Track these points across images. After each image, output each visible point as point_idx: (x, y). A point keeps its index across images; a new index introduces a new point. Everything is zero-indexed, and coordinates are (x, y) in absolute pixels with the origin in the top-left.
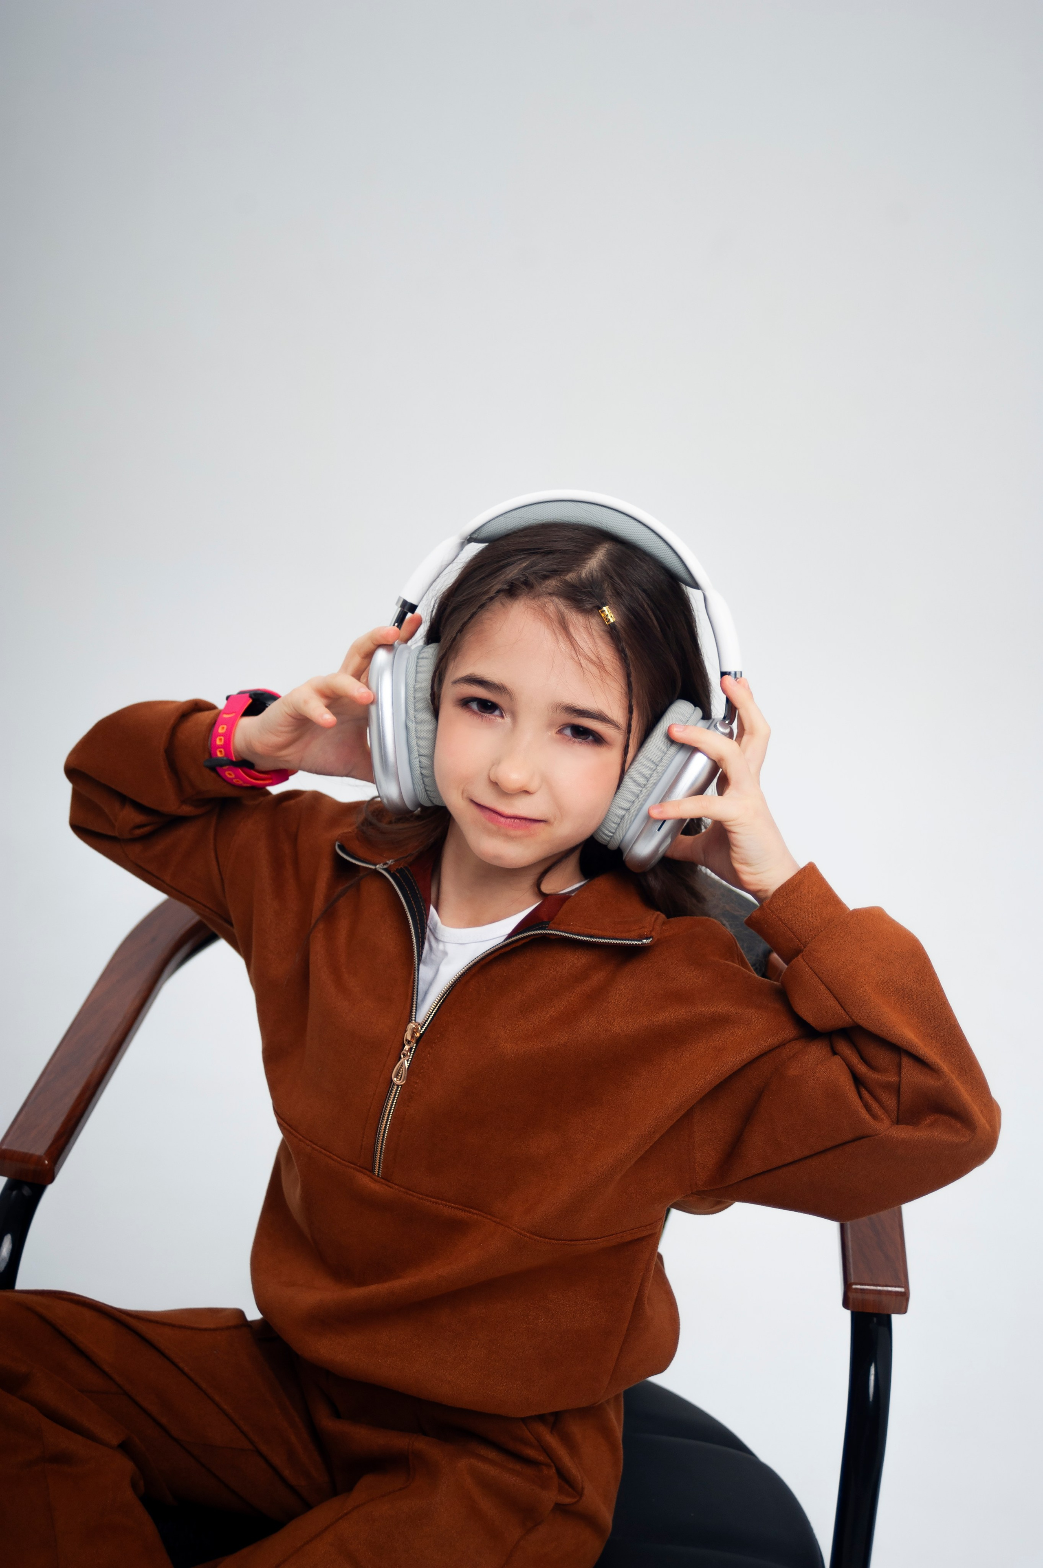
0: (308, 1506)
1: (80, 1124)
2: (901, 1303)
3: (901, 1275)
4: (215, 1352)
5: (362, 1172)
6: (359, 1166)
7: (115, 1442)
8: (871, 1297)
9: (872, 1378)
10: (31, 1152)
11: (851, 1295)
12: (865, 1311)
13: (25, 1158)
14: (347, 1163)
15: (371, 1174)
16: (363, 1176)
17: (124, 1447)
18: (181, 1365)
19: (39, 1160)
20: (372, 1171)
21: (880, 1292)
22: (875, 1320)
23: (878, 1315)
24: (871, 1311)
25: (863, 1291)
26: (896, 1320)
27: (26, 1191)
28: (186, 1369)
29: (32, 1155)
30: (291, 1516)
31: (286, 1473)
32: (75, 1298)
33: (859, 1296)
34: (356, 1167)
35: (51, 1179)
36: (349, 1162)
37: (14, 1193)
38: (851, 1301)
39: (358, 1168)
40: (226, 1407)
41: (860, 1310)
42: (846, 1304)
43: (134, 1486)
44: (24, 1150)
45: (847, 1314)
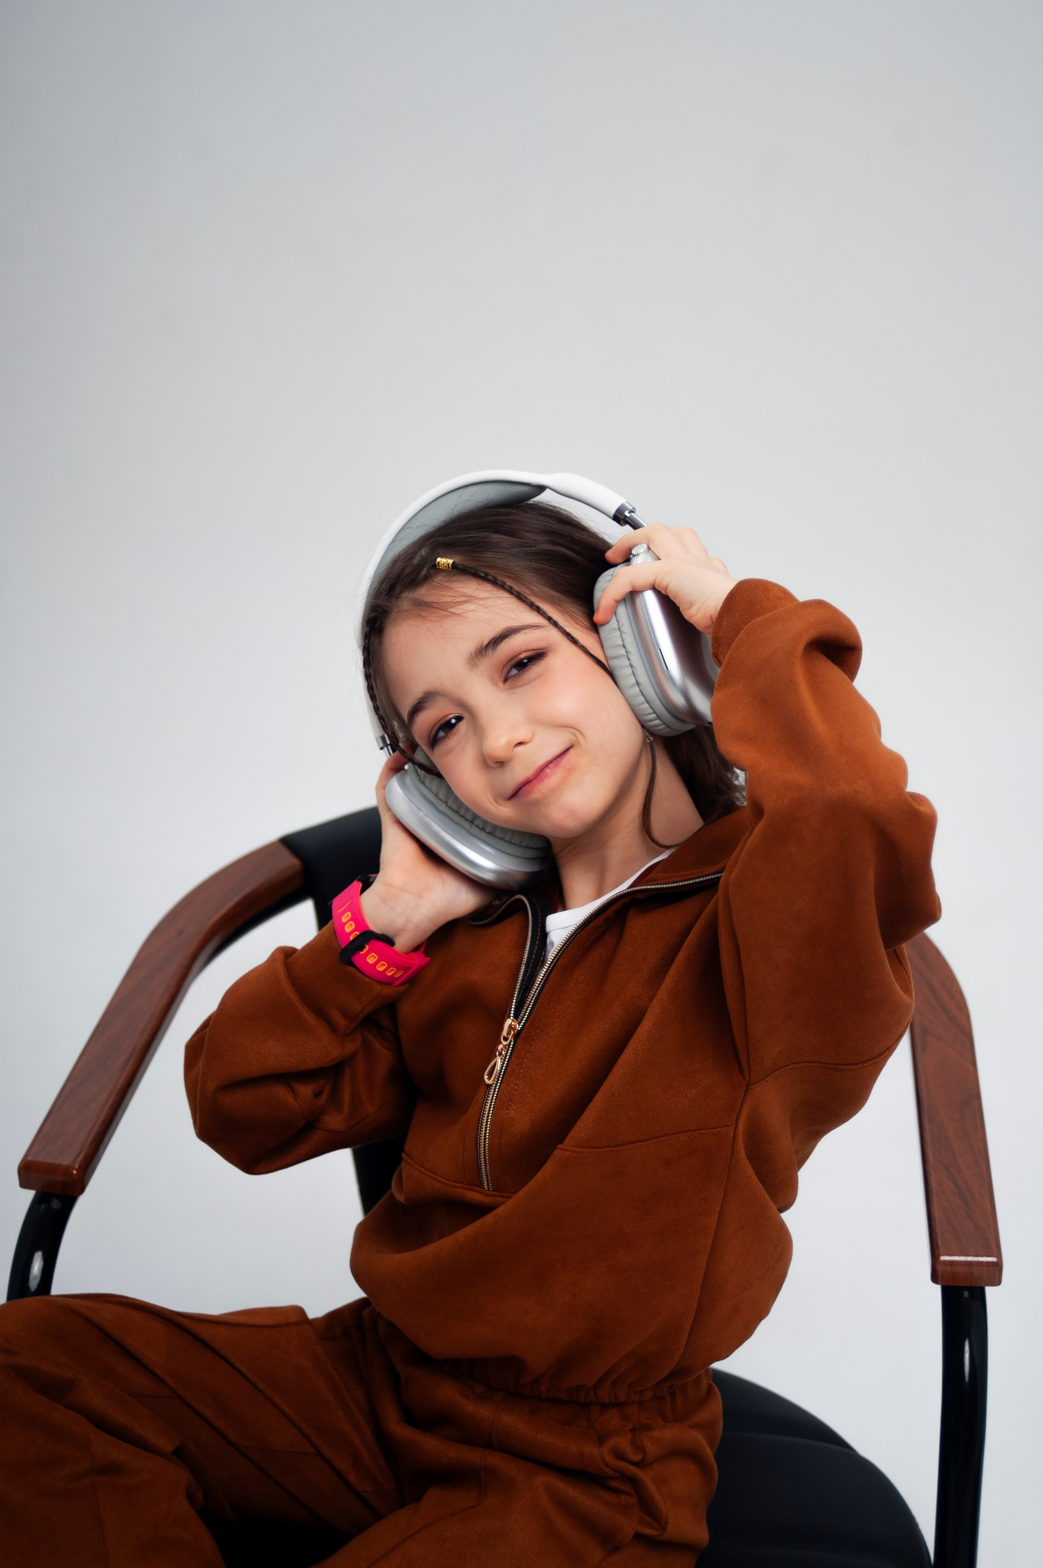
0: (379, 1517)
1: (111, 1130)
2: (995, 1273)
3: (993, 1245)
4: (274, 1352)
5: (470, 1190)
6: (465, 1184)
7: (169, 1448)
8: (961, 1270)
9: (967, 1356)
10: (58, 1162)
11: (939, 1268)
12: (956, 1285)
13: (52, 1169)
14: (453, 1184)
15: (481, 1190)
16: (472, 1193)
17: (180, 1454)
18: (238, 1365)
19: (67, 1170)
20: (481, 1185)
21: (970, 1263)
22: (966, 1294)
23: (970, 1289)
24: (962, 1284)
25: (952, 1263)
26: (990, 1292)
27: (56, 1204)
28: (243, 1369)
29: (59, 1165)
30: (361, 1528)
31: (351, 1477)
32: (124, 1300)
33: (948, 1269)
34: (463, 1185)
35: (81, 1189)
36: (455, 1182)
37: (43, 1206)
38: (940, 1274)
39: (465, 1186)
40: (286, 1409)
41: (951, 1284)
42: (935, 1278)
43: (190, 1498)
44: (50, 1160)
45: (937, 1289)
